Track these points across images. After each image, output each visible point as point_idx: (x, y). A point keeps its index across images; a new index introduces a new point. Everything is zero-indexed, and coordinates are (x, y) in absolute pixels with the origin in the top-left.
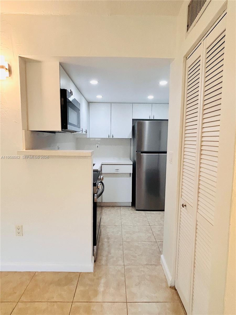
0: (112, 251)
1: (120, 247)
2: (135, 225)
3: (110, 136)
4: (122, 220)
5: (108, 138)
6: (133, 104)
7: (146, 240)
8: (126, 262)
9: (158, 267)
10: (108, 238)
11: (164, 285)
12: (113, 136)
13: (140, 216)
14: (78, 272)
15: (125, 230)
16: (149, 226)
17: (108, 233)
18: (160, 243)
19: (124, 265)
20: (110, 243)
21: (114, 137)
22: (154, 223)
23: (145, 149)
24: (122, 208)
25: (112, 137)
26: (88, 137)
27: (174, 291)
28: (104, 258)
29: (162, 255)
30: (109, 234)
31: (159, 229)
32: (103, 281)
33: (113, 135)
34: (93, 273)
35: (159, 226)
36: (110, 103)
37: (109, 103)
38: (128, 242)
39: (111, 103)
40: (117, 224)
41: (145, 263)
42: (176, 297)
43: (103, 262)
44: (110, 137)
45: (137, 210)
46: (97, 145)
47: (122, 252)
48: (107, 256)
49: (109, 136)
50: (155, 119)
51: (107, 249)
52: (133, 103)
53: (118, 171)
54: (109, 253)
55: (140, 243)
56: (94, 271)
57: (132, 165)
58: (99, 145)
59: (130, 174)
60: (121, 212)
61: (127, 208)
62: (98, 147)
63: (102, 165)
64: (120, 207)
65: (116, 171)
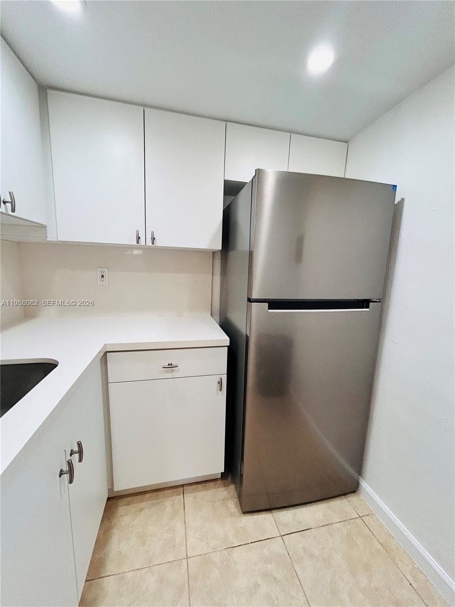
3: (143, 239)
6: (227, 123)
25: (149, 243)
33: (153, 234)
36: (140, 104)
39: (143, 106)
44: (142, 242)
45: (245, 513)
46: (101, 270)
49: (139, 238)
52: (225, 121)
53: (172, 371)
57: (228, 346)
58: (108, 269)
59: (220, 383)
60: (187, 543)
61: (208, 491)
62: (103, 276)
63: (108, 354)
64: (181, 489)
65: (166, 372)
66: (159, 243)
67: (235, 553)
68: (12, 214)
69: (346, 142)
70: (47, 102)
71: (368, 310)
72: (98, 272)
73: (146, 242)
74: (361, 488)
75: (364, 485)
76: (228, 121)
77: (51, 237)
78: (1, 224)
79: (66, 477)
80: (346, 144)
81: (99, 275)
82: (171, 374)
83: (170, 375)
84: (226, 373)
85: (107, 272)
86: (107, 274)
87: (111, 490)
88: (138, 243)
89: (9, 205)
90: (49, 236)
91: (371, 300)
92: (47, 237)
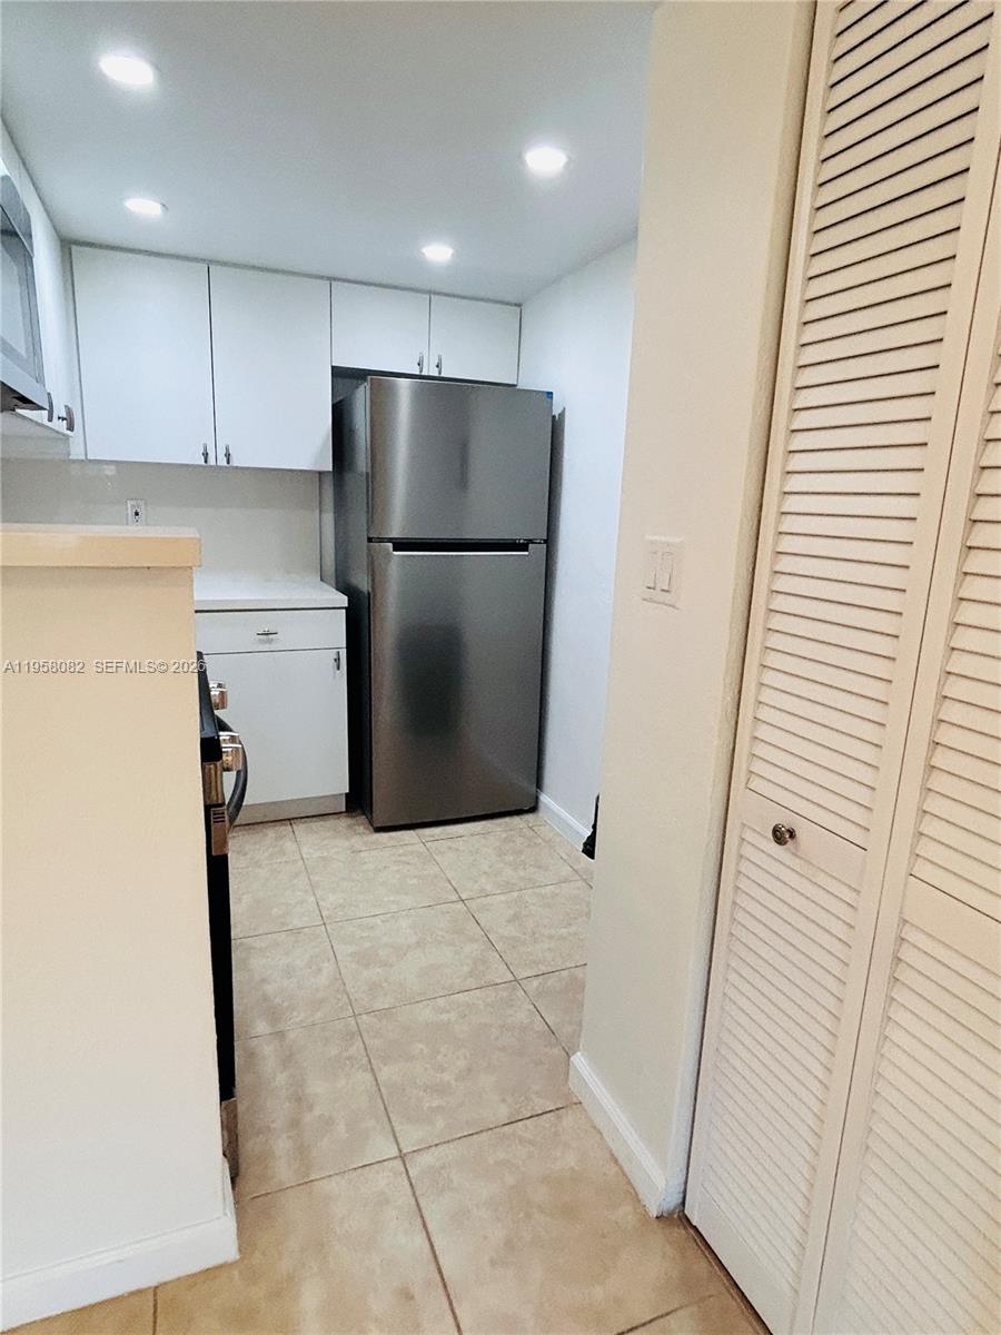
0: (317, 1087)
1: (352, 1051)
2: (394, 908)
3: (212, 456)
4: (319, 893)
5: (203, 463)
6: (334, 283)
7: (471, 983)
8: (411, 1137)
9: (569, 1120)
10: (274, 1015)
11: (625, 1214)
12: (228, 456)
13: (403, 858)
14: (139, 1292)
15: (351, 949)
16: (460, 906)
17: (264, 981)
18: (535, 983)
19: (402, 1157)
20: (292, 1035)
22: (476, 887)
24: (300, 828)
25: (223, 462)
26: (76, 452)
27: (679, 1233)
28: (282, 1145)
29: (579, 1054)
30: (269, 989)
31: (511, 912)
32: (311, 1297)
33: (227, 449)
34: (236, 1262)
35: (503, 898)
36: (203, 260)
37: (196, 260)
38: (387, 1013)
39: (209, 263)
40: (296, 923)
41: (503, 1113)
42: (702, 1266)
43: (283, 1170)
44: (212, 461)
45: (379, 830)
46: (134, 502)
47: (369, 1076)
48: (295, 1123)
49: (206, 455)
50: (443, 375)
51: (281, 1079)
52: (331, 279)
53: (270, 641)
54: (300, 1099)
55: (441, 1002)
56: (240, 1251)
57: (345, 608)
58: (146, 504)
59: (337, 660)
60: (302, 852)
62: (137, 514)
64: (289, 822)
65: (261, 642)
66: (235, 462)
67: (362, 854)
69: (519, 305)
71: (526, 553)
72: (132, 506)
73: (217, 460)
74: (541, 806)
75: (545, 799)
76: (335, 279)
78: (3, 435)
80: (518, 309)
81: (131, 512)
82: (267, 645)
83: (266, 647)
84: (345, 645)
85: (144, 507)
86: (143, 511)
88: (206, 462)
90: (72, 452)
91: (531, 541)
92: (69, 454)
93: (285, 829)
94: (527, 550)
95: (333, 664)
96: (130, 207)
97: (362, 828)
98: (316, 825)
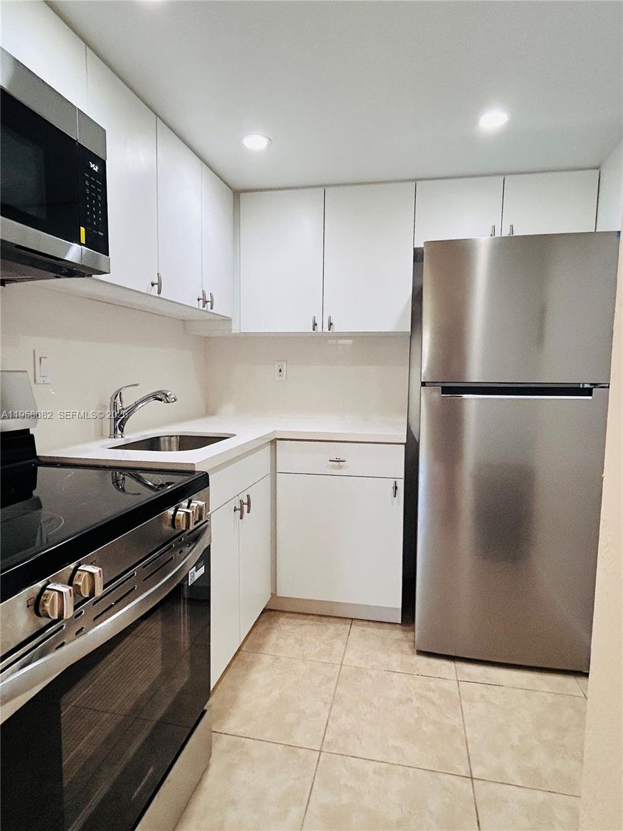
3: (319, 325)
4: (335, 709)
6: (417, 182)
12: (331, 324)
16: (467, 785)
21: (336, 329)
22: (495, 765)
23: (475, 374)
24: (356, 630)
25: (326, 329)
33: (330, 319)
36: (321, 186)
37: (315, 187)
39: (324, 186)
40: (299, 739)
44: (319, 328)
45: (422, 653)
46: (279, 363)
49: (315, 325)
52: (416, 180)
53: (341, 467)
57: (405, 444)
58: (287, 362)
59: (396, 488)
60: (345, 656)
61: (381, 630)
62: (280, 371)
63: (278, 442)
64: (350, 621)
65: (333, 467)
66: (337, 328)
67: (395, 676)
68: (210, 310)
69: (598, 168)
70: (239, 206)
71: (590, 398)
72: (276, 365)
73: (322, 328)
76: (419, 180)
77: (236, 329)
79: (238, 512)
80: (598, 172)
81: (278, 369)
82: (339, 471)
83: (335, 471)
84: (403, 476)
85: (285, 366)
86: (284, 369)
87: (274, 595)
88: (314, 330)
89: (209, 303)
90: (233, 328)
91: (595, 385)
92: (231, 330)
93: (343, 627)
94: (591, 395)
95: (391, 491)
96: (246, 144)
97: (407, 646)
98: (372, 630)
